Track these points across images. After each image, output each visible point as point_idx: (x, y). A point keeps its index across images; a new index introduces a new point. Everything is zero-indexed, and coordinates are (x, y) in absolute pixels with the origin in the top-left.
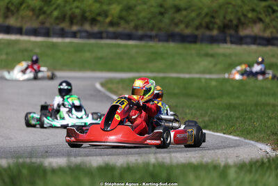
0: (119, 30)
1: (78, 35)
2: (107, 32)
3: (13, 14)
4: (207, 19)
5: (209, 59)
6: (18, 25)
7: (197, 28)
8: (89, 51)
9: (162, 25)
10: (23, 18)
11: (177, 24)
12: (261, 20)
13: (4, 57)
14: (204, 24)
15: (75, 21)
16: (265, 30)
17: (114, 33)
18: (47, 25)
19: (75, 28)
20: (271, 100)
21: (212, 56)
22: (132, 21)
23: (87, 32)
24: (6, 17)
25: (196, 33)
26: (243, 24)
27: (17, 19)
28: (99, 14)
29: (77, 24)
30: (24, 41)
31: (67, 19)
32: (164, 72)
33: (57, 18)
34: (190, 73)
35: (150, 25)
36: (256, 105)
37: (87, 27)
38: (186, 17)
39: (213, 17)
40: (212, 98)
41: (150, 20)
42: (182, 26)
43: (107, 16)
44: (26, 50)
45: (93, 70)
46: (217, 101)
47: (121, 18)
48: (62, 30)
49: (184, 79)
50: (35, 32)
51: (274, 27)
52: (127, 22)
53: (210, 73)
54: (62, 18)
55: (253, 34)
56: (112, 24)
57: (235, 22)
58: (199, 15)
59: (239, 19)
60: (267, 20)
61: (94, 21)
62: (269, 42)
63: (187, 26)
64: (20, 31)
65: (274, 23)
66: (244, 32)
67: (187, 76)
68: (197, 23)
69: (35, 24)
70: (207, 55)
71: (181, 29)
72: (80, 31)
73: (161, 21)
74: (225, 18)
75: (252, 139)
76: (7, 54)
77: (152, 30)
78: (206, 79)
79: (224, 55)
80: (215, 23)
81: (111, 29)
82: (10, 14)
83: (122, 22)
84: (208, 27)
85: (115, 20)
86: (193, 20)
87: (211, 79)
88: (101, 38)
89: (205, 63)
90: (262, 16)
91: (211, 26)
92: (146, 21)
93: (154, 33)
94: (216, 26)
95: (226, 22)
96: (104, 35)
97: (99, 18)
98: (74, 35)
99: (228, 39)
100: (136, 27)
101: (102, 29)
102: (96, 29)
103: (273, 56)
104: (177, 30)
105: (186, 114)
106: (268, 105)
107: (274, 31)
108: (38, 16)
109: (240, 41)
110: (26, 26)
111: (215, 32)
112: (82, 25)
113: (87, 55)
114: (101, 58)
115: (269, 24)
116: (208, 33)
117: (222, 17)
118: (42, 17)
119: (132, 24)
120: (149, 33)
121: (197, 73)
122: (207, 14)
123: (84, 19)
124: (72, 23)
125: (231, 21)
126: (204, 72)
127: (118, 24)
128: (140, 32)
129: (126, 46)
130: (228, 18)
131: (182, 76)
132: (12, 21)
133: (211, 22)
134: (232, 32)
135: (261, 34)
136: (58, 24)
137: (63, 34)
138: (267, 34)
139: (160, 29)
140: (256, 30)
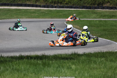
0: (69, 5)
1: (57, 7)
2: (65, 6)
3: (38, 1)
4: (94, 2)
5: (95, 14)
6: (39, 4)
7: (91, 5)
8: (61, 12)
9: (81, 4)
10: (41, 2)
11: (85, 3)
12: (109, 2)
13: (37, 15)
14: (93, 3)
15: (56, 3)
16: (110, 5)
17: (67, 6)
18: (48, 4)
19: (56, 5)
20: (115, 28)
21: (96, 13)
22: (72, 3)
23: (59, 6)
24: (36, 2)
25: (91, 6)
26: (104, 3)
27: (39, 3)
28: (63, 1)
29: (56, 4)
30: (42, 9)
31: (53, 3)
32: (83, 18)
33: (51, 2)
34: (90, 18)
35: (77, 4)
36: (111, 29)
37: (59, 5)
38: (88, 1)
39: (95, 1)
40: (98, 27)
41: (77, 2)
42: (87, 4)
43: (65, 2)
44: (43, 12)
45: (63, 18)
46: (100, 28)
47: (69, 2)
48: (52, 5)
49: (89, 20)
50: (44, 7)
51: (113, 4)
52: (71, 3)
53: (96, 18)
54: (52, 2)
55: (107, 6)
56: (66, 4)
57: (102, 3)
58: (91, 1)
59: (103, 2)
60: (111, 2)
61: (61, 3)
62: (111, 8)
63: (88, 4)
64: (40, 6)
65: (113, 3)
66: (104, 6)
67: (90, 19)
68: (91, 3)
69: (44, 4)
70: (95, 13)
71: (86, 5)
72: (57, 6)
73: (80, 3)
74: (99, 1)
75: (113, 41)
76: (38, 14)
77: (78, 5)
78: (95, 20)
79: (100, 13)
80: (96, 3)
81: (66, 5)
82: (37, 1)
83: (69, 3)
84: (94, 4)
85: (67, 3)
86: (90, 2)
87: (97, 20)
88: (63, 8)
89: (94, 15)
90: (110, 1)
91: (95, 4)
92: (76, 3)
93: (78, 6)
94: (96, 4)
95: (99, 3)
96: (64, 7)
97: (63, 2)
98: (56, 7)
99: (100, 7)
100: (73, 5)
101: (64, 5)
102: (62, 5)
103: (113, 13)
104: (85, 5)
105: (93, 33)
106: (114, 29)
107: (113, 5)
108: (45, 2)
109: (103, 8)
110: (42, 5)
111: (96, 6)
112: (58, 4)
113: (61, 13)
114: (65, 14)
115: (111, 3)
116: (94, 6)
117: (98, 1)
118: (46, 2)
119: (72, 4)
120: (77, 6)
121: (92, 18)
122: (94, 1)
123: (58, 2)
124: (55, 4)
125: (101, 2)
126: (94, 18)
127: (68, 4)
128: (75, 6)
129: (71, 10)
130: (100, 1)
131: (88, 19)
132: (38, 3)
133: (95, 3)
134: (101, 6)
135: (110, 6)
136: (51, 4)
137: (52, 7)
138: (111, 6)
139: (80, 5)
140: (108, 5)
